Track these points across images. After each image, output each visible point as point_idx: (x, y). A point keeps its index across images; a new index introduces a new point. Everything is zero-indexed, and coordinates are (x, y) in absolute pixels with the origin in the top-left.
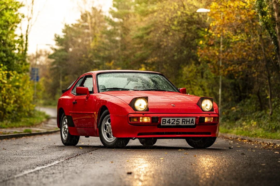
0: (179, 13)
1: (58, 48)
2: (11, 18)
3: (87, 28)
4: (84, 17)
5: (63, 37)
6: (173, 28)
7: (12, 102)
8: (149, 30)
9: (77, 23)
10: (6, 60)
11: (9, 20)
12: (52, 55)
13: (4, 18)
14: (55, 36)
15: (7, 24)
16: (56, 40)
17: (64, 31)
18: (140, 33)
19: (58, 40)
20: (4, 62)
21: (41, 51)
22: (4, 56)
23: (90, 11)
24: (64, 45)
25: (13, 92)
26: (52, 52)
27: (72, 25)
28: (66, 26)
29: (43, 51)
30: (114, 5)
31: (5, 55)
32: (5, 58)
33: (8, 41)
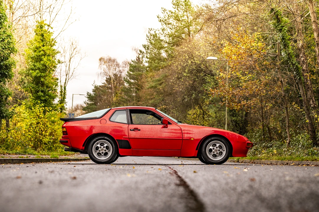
0: (190, 62)
1: (89, 102)
2: (49, 62)
3: (111, 88)
4: (109, 80)
5: (93, 95)
6: (185, 74)
7: (48, 134)
8: (161, 82)
9: (103, 85)
10: (43, 98)
11: (47, 64)
12: (85, 108)
13: (42, 62)
14: (88, 94)
15: (44, 67)
16: (88, 97)
17: (94, 91)
18: (153, 84)
19: (90, 97)
20: (42, 100)
21: (77, 106)
22: (42, 96)
23: (112, 76)
24: (93, 101)
25: (49, 126)
26: (85, 106)
27: (100, 86)
28: (95, 87)
29: (79, 106)
30: (130, 70)
31: (43, 94)
32: (43, 97)
33: (46, 82)
